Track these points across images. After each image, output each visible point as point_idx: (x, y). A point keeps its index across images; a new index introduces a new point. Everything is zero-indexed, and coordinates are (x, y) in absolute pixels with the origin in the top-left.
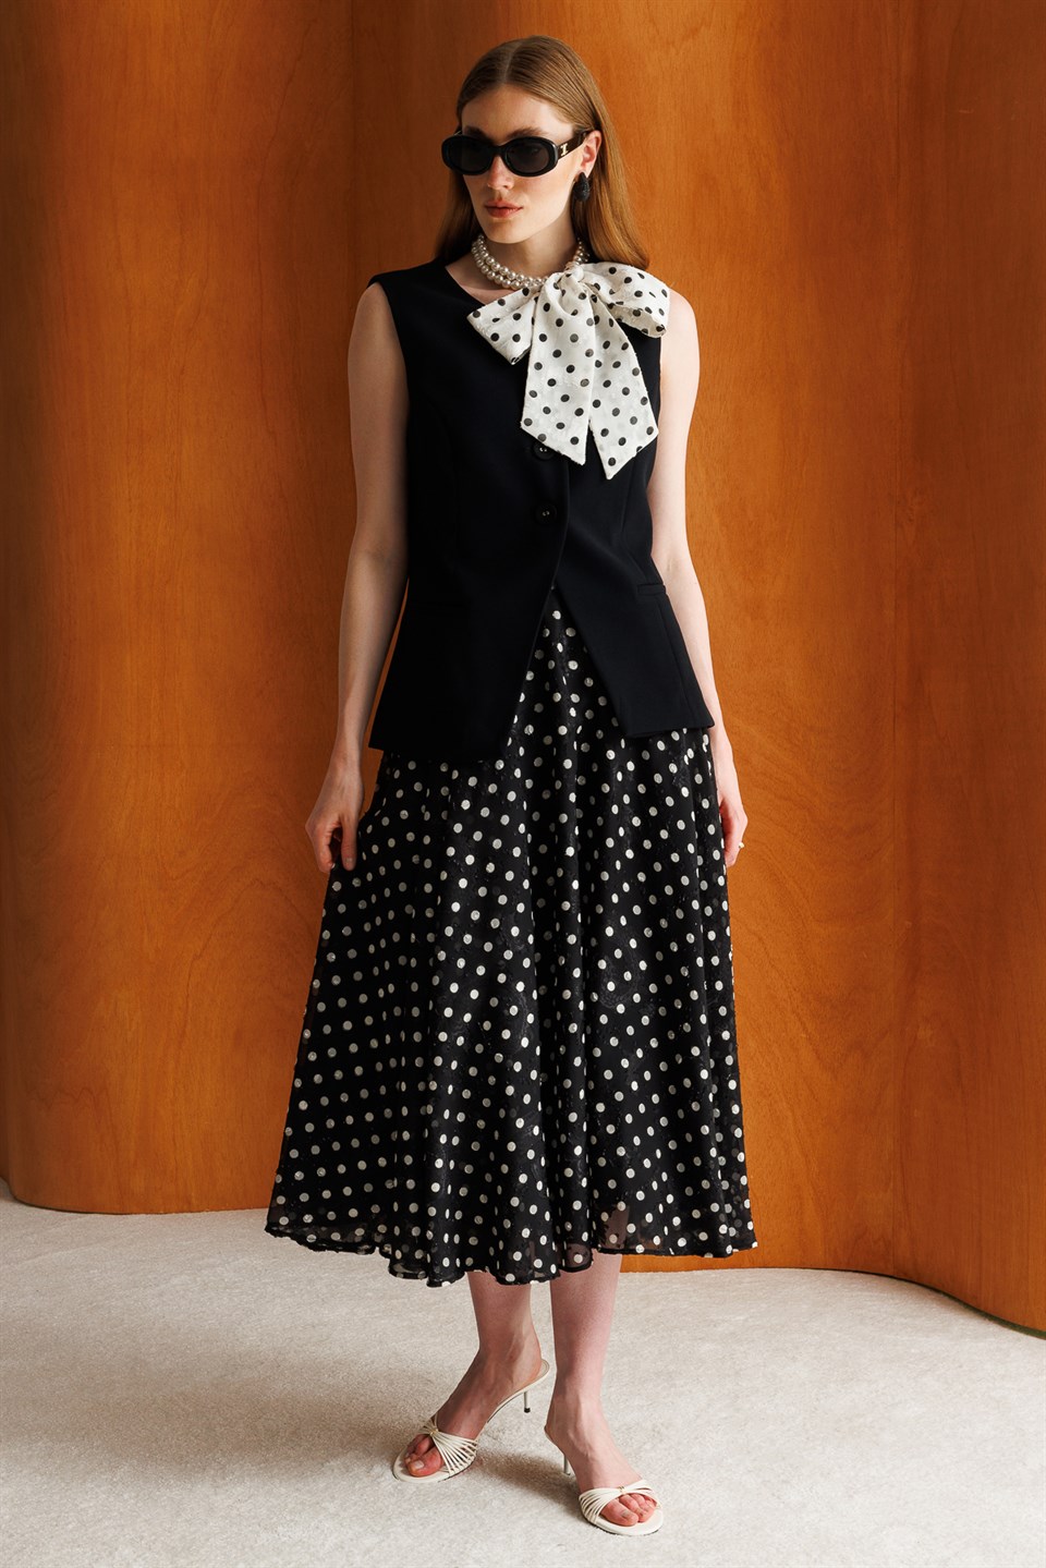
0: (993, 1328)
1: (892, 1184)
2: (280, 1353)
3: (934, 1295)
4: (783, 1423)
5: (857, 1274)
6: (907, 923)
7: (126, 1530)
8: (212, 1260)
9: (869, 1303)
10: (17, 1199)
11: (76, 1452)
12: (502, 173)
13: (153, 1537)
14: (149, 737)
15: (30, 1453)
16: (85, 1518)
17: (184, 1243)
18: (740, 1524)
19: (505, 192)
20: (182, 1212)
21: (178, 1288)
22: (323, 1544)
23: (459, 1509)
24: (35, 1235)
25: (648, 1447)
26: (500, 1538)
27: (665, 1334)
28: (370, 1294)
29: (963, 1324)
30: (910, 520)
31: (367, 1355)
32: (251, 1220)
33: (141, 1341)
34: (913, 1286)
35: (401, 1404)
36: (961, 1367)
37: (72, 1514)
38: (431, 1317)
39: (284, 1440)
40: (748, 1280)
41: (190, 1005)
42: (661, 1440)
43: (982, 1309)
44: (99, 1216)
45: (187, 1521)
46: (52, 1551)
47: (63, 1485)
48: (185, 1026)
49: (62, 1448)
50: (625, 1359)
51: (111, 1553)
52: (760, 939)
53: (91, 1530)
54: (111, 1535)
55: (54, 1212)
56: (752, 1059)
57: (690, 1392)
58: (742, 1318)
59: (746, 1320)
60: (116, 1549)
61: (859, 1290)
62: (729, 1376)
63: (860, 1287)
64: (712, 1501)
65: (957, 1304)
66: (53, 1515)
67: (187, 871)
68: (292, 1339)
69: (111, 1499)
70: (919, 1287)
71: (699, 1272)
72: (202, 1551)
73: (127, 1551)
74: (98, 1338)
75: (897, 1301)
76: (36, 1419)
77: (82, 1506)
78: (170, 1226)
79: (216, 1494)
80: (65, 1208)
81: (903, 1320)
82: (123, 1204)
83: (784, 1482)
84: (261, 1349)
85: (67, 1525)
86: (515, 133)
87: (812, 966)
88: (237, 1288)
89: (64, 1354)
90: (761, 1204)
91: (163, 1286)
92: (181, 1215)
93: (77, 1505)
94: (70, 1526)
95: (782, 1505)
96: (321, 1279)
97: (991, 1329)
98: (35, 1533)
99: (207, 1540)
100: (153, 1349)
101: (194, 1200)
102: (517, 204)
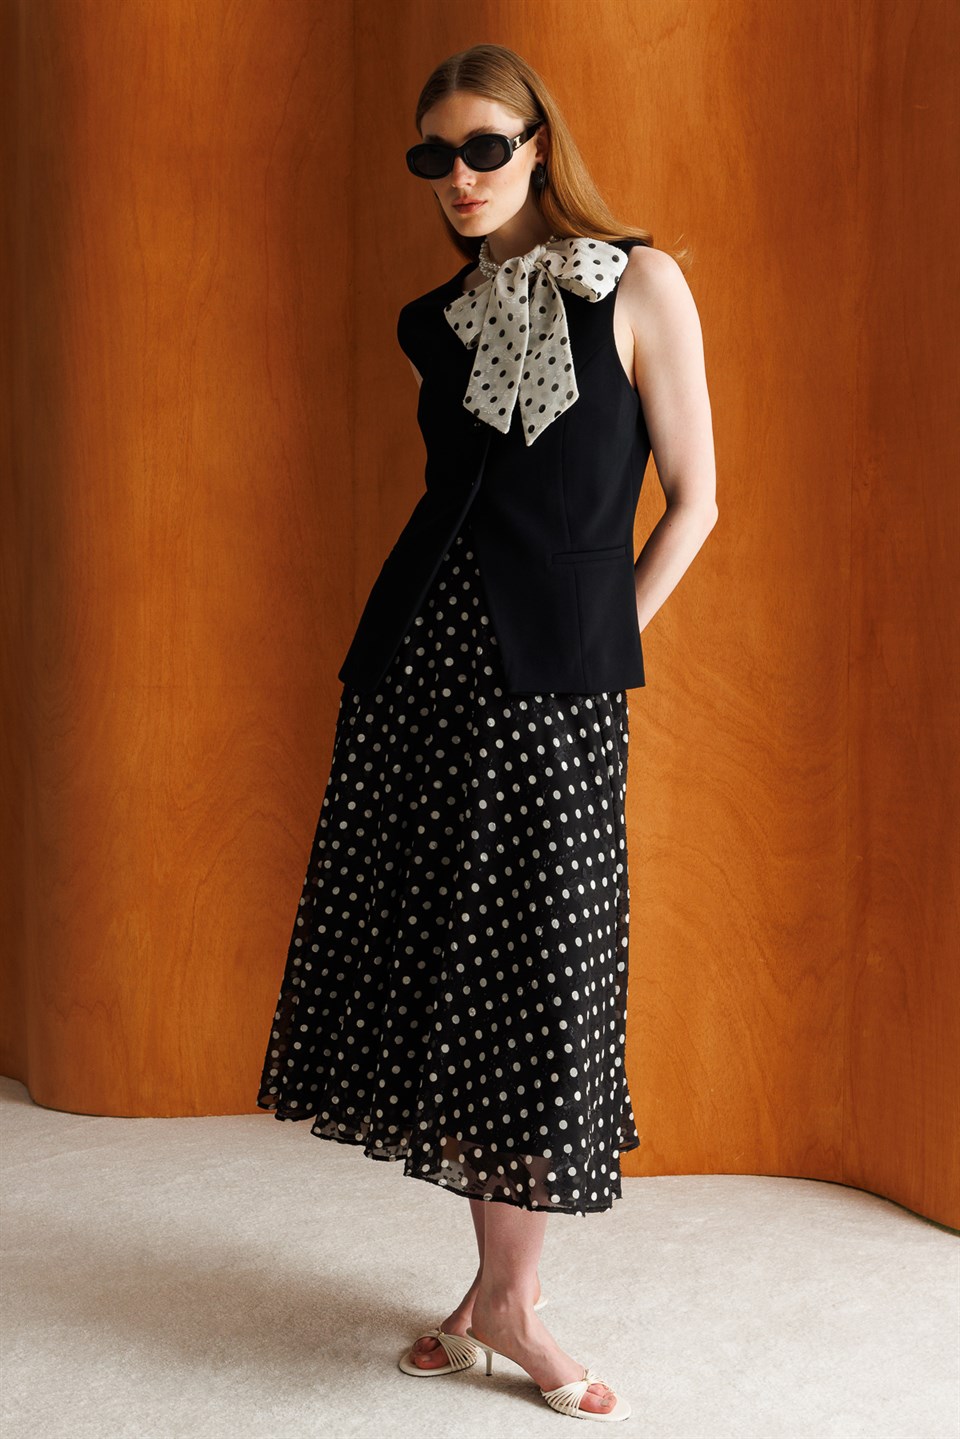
0: (934, 1233)
1: (842, 1099)
2: (275, 1247)
3: (879, 1202)
4: (739, 1317)
5: (808, 1182)
6: (858, 857)
7: (133, 1408)
8: (214, 1161)
9: (820, 1208)
10: (36, 1103)
11: (88, 1335)
12: (464, 171)
13: (158, 1414)
14: (160, 679)
15: (46, 1336)
16: (96, 1396)
17: (188, 1145)
18: (698, 1410)
19: (469, 189)
20: (187, 1116)
21: (182, 1186)
22: (314, 1423)
23: (439, 1393)
24: (52, 1136)
25: (613, 1338)
26: (477, 1420)
27: (631, 1235)
28: (359, 1194)
29: (906, 1229)
30: (866, 485)
31: (356, 1250)
32: (251, 1125)
33: (148, 1235)
34: (861, 1192)
35: (386, 1295)
36: (904, 1268)
37: (84, 1392)
38: (415, 1215)
39: (279, 1327)
40: (708, 1185)
41: (196, 925)
42: (627, 1332)
43: (924, 1214)
44: (110, 1119)
45: (189, 1400)
46: (65, 1426)
47: (76, 1365)
48: (191, 945)
49: (75, 1332)
50: (594, 1257)
51: (119, 1428)
52: (722, 871)
53: (101, 1407)
54: (119, 1412)
55: (69, 1115)
56: (713, 981)
57: (653, 1287)
58: (701, 1220)
59: (706, 1222)
60: (124, 1425)
61: (811, 1196)
62: (690, 1274)
63: (811, 1192)
64: (672, 1388)
65: (901, 1210)
66: (67, 1393)
67: (194, 802)
68: (286, 1234)
69: (120, 1379)
70: (867, 1194)
71: (663, 1178)
72: (203, 1428)
73: (134, 1427)
74: (109, 1231)
75: (846, 1207)
76: (52, 1305)
77: (93, 1385)
78: (175, 1129)
79: (216, 1376)
80: (79, 1111)
81: (851, 1224)
82: (132, 1108)
83: (739, 1371)
84: (258, 1243)
85: (79, 1402)
86: (471, 134)
87: (770, 896)
88: (237, 1186)
89: (78, 1245)
90: (720, 1116)
91: (168, 1184)
92: (185, 1119)
93: (88, 1384)
94: (82, 1403)
95: (737, 1394)
96: (314, 1179)
97: (932, 1234)
98: (50, 1410)
99: (208, 1417)
100: (160, 1243)
101: (197, 1106)
102: (482, 199)
